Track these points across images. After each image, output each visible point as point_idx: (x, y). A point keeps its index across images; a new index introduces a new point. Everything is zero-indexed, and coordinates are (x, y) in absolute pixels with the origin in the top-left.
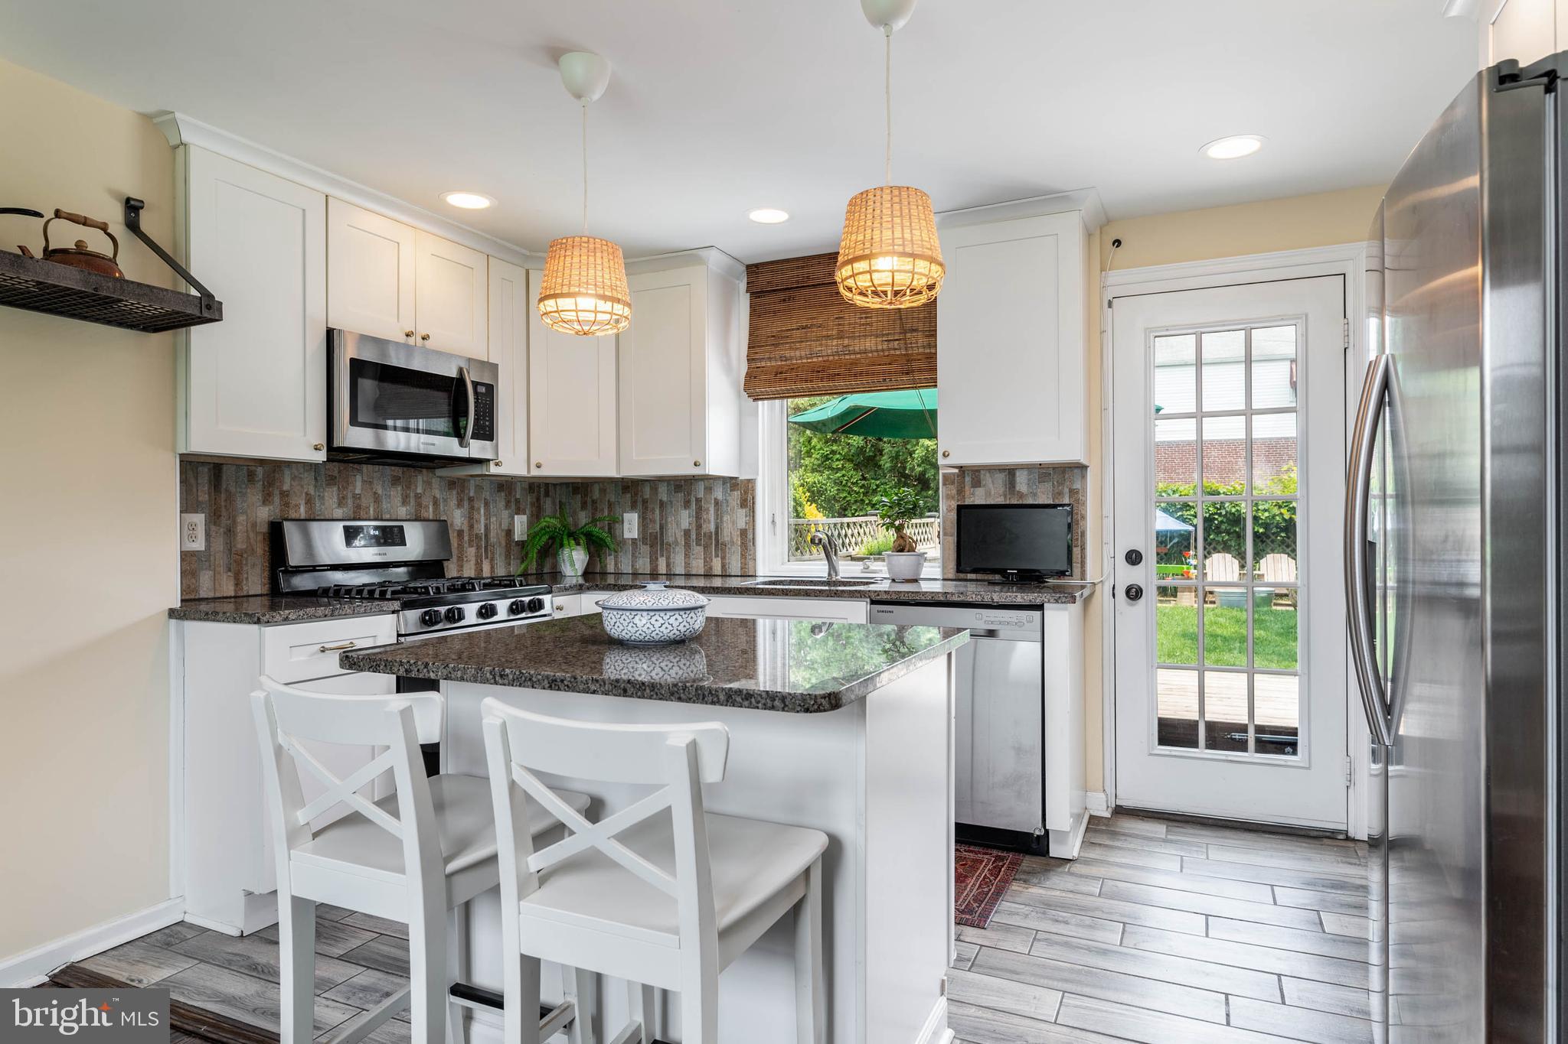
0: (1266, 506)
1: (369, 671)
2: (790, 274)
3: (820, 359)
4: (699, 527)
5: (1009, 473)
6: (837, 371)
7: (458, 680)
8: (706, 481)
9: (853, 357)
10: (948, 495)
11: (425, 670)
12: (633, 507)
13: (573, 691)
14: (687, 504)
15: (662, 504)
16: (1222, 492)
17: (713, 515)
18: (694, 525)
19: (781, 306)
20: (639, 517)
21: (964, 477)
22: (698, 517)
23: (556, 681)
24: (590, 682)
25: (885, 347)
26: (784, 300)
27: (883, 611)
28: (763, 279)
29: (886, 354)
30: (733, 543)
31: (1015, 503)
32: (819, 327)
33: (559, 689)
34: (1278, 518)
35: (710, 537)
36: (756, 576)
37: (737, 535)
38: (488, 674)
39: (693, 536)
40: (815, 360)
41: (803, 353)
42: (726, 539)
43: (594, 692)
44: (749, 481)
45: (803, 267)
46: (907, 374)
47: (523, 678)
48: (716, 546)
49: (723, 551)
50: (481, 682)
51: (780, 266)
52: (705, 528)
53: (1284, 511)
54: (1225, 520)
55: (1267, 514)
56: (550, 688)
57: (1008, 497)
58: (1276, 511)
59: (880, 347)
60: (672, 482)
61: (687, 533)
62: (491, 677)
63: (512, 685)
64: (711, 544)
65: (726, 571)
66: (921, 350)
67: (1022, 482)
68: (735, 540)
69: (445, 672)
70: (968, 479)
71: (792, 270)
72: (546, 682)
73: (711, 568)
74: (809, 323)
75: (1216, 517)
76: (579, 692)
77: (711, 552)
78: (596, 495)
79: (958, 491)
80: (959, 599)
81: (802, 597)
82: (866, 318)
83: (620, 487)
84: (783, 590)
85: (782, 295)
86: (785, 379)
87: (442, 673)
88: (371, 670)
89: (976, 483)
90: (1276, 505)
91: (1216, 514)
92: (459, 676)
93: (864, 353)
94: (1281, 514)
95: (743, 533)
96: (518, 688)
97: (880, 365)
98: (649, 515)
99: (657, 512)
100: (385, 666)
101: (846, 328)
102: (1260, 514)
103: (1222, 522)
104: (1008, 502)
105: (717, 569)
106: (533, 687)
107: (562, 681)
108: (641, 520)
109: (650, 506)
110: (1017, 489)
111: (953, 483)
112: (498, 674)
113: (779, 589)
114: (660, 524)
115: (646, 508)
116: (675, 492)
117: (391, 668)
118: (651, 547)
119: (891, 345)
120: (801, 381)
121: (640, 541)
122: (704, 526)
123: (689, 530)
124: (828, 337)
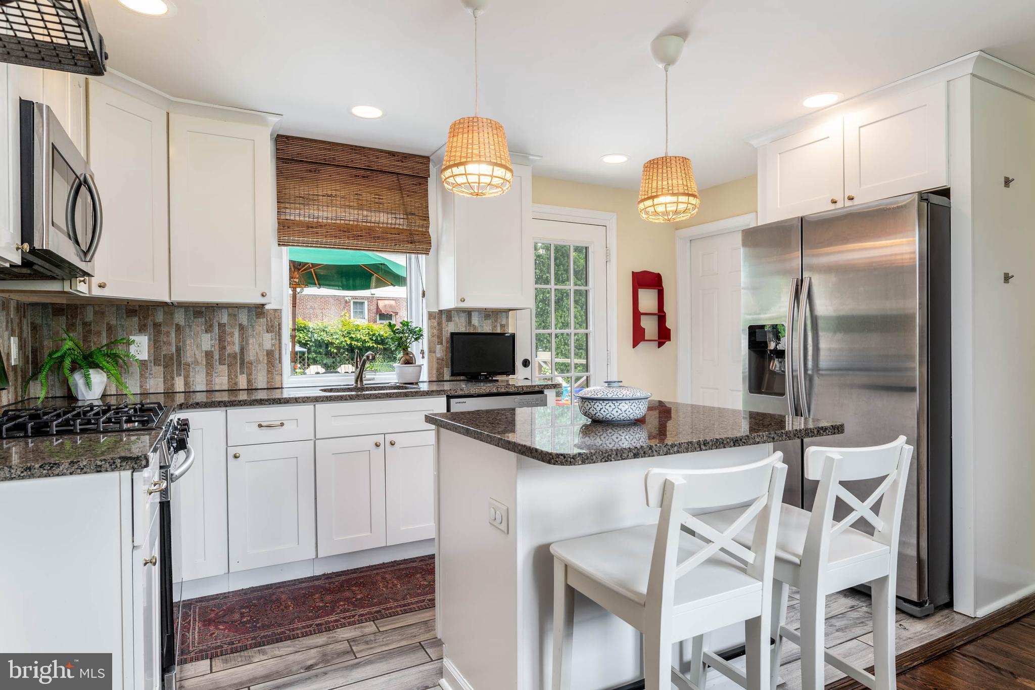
0: (337, 336)
1: (601, 461)
2: (318, 152)
3: (342, 222)
4: (222, 348)
5: (468, 313)
6: (359, 233)
7: (675, 454)
8: (230, 309)
9: (369, 224)
10: (432, 326)
11: (650, 451)
12: (142, 329)
13: (747, 445)
14: (209, 329)
15: (178, 328)
16: (311, 327)
17: (237, 339)
18: (217, 347)
19: (305, 174)
20: (149, 340)
21: (442, 315)
22: (221, 339)
23: (737, 441)
24: (756, 437)
25: (393, 222)
26: (310, 171)
27: (459, 403)
28: (293, 150)
29: (393, 226)
30: (259, 362)
31: (472, 332)
32: (343, 198)
33: (739, 446)
34: (344, 343)
35: (235, 357)
36: (282, 388)
37: (264, 355)
38: (696, 445)
39: (216, 356)
40: (338, 222)
41: (330, 215)
42: (252, 358)
43: (758, 443)
44: (276, 310)
45: (329, 150)
46: (411, 243)
47: (718, 443)
48: (241, 364)
49: (250, 369)
50: (692, 451)
51: (309, 144)
52: (229, 349)
53: (347, 339)
54: (314, 345)
55: (338, 341)
56: (734, 445)
57: (468, 328)
58: (342, 339)
59: (390, 221)
60: (192, 309)
61: (209, 355)
62: (698, 446)
63: (712, 449)
64: (236, 363)
65: (252, 385)
66: (416, 228)
67: (475, 320)
68: (261, 359)
69: (665, 449)
70: (444, 317)
71: (320, 149)
72: (732, 442)
73: (236, 384)
74: (334, 193)
75: (309, 342)
76: (750, 445)
77: (237, 370)
78: (90, 316)
79: (438, 323)
80: (505, 391)
81: (402, 398)
82: (379, 199)
83: (124, 311)
84: (387, 393)
85: (309, 167)
86: (317, 233)
87: (663, 451)
88: (603, 460)
89: (449, 319)
90: (342, 336)
91: (309, 341)
92: (675, 450)
93: (377, 223)
94: (346, 341)
95: (270, 354)
96: (715, 450)
97: (391, 234)
98: (163, 338)
99: (173, 335)
100: (616, 454)
101: (364, 203)
102: (334, 341)
103: (312, 345)
104: (467, 332)
105: (242, 382)
106: (724, 448)
107: (741, 440)
108: (152, 342)
109: (164, 329)
110: (473, 323)
111: (435, 318)
112: (702, 443)
113: (384, 393)
114: (177, 346)
115: (159, 332)
116: (194, 318)
117: (621, 455)
118: (165, 367)
119: (398, 221)
120: (331, 236)
121: (151, 362)
122: (228, 348)
123: (212, 352)
124: (350, 207)
